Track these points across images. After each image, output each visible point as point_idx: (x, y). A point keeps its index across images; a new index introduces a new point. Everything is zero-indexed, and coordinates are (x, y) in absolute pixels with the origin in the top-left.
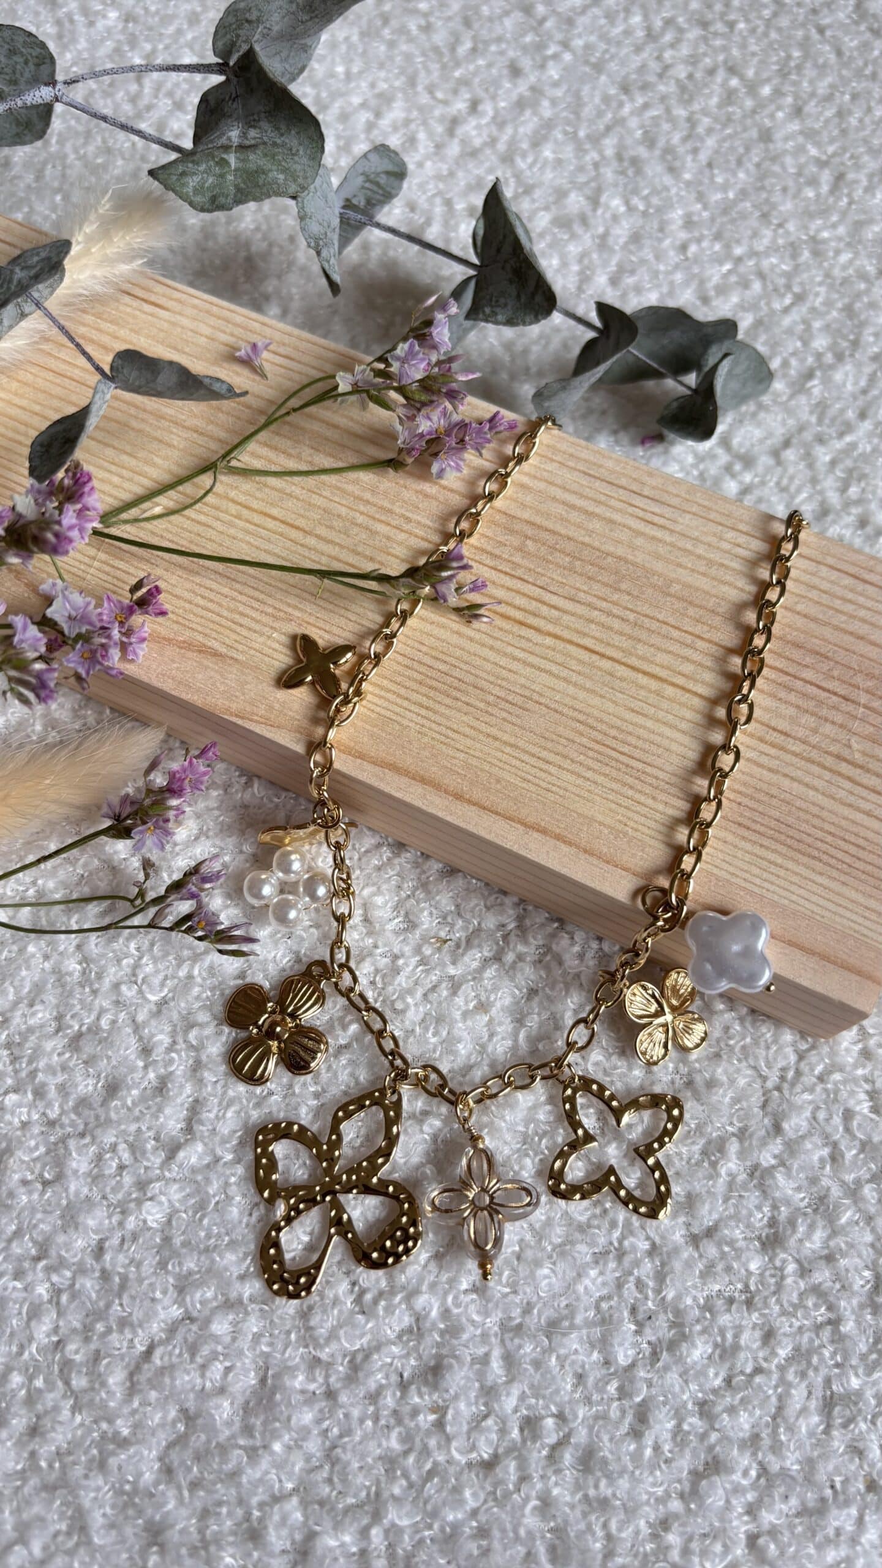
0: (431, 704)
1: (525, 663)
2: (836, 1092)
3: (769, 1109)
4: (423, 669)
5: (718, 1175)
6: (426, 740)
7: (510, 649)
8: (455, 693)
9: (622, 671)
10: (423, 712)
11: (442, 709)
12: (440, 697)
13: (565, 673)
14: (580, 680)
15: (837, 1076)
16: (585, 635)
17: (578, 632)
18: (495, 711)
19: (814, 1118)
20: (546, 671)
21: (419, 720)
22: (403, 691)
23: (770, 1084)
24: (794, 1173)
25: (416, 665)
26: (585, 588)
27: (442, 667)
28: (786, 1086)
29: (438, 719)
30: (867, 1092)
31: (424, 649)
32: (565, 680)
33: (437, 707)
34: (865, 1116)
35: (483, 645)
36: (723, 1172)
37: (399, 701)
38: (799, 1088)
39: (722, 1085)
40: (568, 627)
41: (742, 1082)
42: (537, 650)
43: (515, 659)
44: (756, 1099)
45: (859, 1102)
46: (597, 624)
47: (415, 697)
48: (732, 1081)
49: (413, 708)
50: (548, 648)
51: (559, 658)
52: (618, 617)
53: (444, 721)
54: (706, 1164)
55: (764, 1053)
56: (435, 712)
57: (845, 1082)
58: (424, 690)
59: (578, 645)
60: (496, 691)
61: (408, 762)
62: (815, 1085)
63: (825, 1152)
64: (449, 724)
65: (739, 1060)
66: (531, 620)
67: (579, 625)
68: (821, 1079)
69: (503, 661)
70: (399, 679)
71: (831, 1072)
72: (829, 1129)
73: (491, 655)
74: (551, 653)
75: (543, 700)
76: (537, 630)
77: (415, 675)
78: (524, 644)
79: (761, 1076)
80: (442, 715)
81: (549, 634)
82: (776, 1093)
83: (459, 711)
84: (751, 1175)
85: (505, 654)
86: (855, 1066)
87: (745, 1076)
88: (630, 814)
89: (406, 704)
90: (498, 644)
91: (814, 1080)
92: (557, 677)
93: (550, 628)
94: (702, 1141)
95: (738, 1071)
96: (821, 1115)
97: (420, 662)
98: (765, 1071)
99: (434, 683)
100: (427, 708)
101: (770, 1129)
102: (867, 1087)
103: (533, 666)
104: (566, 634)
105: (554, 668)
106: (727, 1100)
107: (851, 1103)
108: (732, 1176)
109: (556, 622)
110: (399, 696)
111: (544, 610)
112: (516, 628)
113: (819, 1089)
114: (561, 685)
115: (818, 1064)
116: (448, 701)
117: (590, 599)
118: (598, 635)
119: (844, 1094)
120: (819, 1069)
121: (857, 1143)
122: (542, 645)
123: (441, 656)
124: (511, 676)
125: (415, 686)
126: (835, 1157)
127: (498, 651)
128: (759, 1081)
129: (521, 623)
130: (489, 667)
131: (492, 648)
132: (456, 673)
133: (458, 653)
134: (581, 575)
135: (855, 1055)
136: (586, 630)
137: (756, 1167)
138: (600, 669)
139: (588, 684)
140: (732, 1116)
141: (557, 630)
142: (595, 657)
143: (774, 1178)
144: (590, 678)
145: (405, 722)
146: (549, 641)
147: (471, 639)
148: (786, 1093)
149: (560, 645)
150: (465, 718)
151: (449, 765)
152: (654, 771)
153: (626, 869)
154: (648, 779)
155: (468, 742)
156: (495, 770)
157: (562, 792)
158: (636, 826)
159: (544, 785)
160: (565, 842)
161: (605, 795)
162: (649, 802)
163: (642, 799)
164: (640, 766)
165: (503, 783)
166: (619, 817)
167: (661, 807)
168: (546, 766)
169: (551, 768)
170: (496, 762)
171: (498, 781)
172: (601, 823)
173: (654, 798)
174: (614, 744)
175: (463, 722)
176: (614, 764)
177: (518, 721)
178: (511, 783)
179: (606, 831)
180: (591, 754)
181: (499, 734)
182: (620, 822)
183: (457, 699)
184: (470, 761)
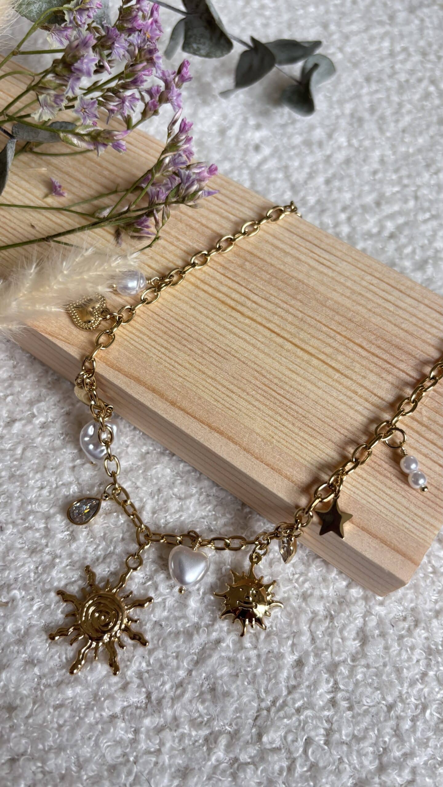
0: (169, 346)
1: (231, 332)
2: (306, 722)
3: (258, 722)
4: (168, 325)
5: (209, 760)
6: (161, 367)
7: (223, 322)
8: (184, 342)
9: (289, 346)
10: (163, 350)
11: (175, 351)
12: (174, 343)
13: (253, 341)
14: (262, 347)
15: (308, 713)
16: (270, 321)
17: (266, 319)
18: (206, 357)
19: (285, 737)
20: (242, 339)
21: (160, 354)
22: (153, 336)
23: (263, 705)
24: (259, 772)
25: (164, 322)
26: (275, 294)
27: (180, 326)
28: (273, 709)
29: (171, 355)
30: (325, 729)
31: (171, 313)
32: (253, 345)
33: (172, 348)
34: (319, 746)
35: (207, 317)
36: (213, 759)
37: (150, 341)
38: (281, 714)
39: (233, 697)
40: (260, 315)
41: (245, 699)
42: (239, 325)
43: (225, 328)
44: (252, 713)
45: (317, 735)
46: (279, 316)
47: (159, 340)
48: (240, 696)
49: (157, 347)
50: (247, 325)
51: (252, 332)
52: (292, 314)
53: (174, 358)
54: (205, 748)
55: (265, 682)
56: (170, 351)
57: (313, 718)
58: (166, 337)
59: (265, 326)
60: (210, 345)
61: (147, 378)
62: (293, 714)
63: (285, 764)
64: (177, 360)
65: (249, 683)
66: (239, 307)
67: (268, 315)
68: (298, 711)
69: (218, 329)
70: (152, 328)
71: (306, 708)
72: (292, 749)
73: (212, 324)
74: (247, 329)
75: (237, 355)
76: (242, 314)
77: (163, 328)
78: (232, 320)
79: (259, 697)
80: (174, 353)
81: (249, 317)
82: (265, 713)
83: (185, 353)
84: (232, 765)
85: (220, 325)
86: (323, 708)
87: (248, 696)
88: (278, 432)
89: (153, 343)
90: (216, 318)
91: (294, 711)
92: (248, 343)
93: (250, 314)
94: (207, 732)
95: (245, 690)
96: (290, 738)
97: (167, 321)
98: (263, 695)
99: (173, 334)
100: (166, 348)
101: (255, 737)
102: (326, 725)
103: (235, 334)
104: (259, 319)
105: (247, 337)
106: (233, 708)
107: (313, 734)
108: (219, 762)
109: (254, 311)
110: (150, 338)
111: (249, 303)
112: (229, 311)
113: (294, 719)
114: (250, 348)
115: (299, 700)
116: (179, 346)
117: (277, 301)
118: (278, 322)
119: (310, 726)
120: (298, 704)
121: (308, 763)
122: (243, 323)
123: (181, 319)
124: (221, 338)
125: (161, 334)
126: (291, 769)
127: (215, 322)
128: (257, 700)
129: (233, 308)
130: (208, 330)
131: (212, 320)
132: (188, 331)
133: (192, 319)
134: (275, 286)
135: (325, 700)
136: (271, 319)
137: (236, 759)
138: (275, 342)
139: (267, 350)
140: (232, 720)
141: (254, 316)
142: (273, 335)
143: (245, 771)
144: (269, 347)
145: (151, 355)
146: (247, 321)
147: (201, 313)
148: (272, 714)
149: (254, 325)
150: (187, 358)
151: (172, 384)
152: (296, 408)
153: (268, 465)
154: (292, 412)
155: (186, 372)
156: (199, 392)
157: (237, 411)
158: (279, 439)
159: (227, 405)
160: (233, 442)
161: (263, 417)
162: (290, 426)
163: (286, 423)
164: (288, 403)
165: (203, 400)
166: (270, 432)
167: (297, 430)
168: (231, 394)
169: (234, 396)
170: (201, 387)
171: (200, 398)
172: (258, 434)
173: (293, 424)
174: (275, 388)
175: (186, 360)
176: (273, 399)
177: (220, 365)
178: (207, 401)
179: (260, 439)
180: (260, 391)
181: (206, 371)
182: (270, 435)
183: (185, 346)
184: (185, 383)
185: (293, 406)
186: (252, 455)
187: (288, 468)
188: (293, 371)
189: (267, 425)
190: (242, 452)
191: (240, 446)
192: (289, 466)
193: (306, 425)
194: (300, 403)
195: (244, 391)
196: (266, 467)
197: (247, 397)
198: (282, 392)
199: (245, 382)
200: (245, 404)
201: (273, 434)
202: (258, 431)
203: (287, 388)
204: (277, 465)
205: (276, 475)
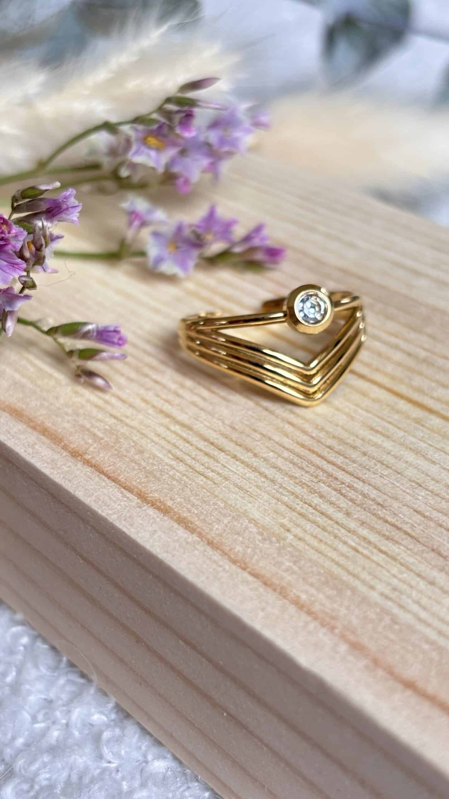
150: (142, 391)
151: (88, 426)
152: (366, 489)
153: (256, 575)
154: (352, 494)
155: (129, 412)
156: (143, 442)
157: (218, 479)
158: (301, 535)
159: (201, 469)
160: (187, 528)
161: (278, 495)
162: (339, 516)
163: (331, 510)
164: (348, 479)
165: (146, 455)
166: (285, 521)
167: (352, 525)
168: (216, 453)
169: (222, 456)
170: (152, 435)
171: (141, 452)
172: (251, 520)
173: (348, 514)
174: (326, 453)
175: (138, 394)
176: (312, 469)
177: (210, 408)
178: (155, 456)
179: (255, 530)
180: (286, 454)
181: (175, 412)
182: (282, 525)
183: (146, 376)
184: (119, 427)
185: (359, 485)
186: (224, 553)
187: (307, 587)
188: (377, 432)
189: (283, 508)
190: (201, 547)
191: (200, 535)
192: (312, 585)
193: (380, 518)
194: (378, 481)
195: (248, 450)
196: (250, 578)
197: (255, 462)
198: (339, 460)
199: (258, 436)
200: (241, 469)
201: (289, 525)
202: (256, 515)
203: (354, 455)
204: (282, 578)
205: (271, 596)
